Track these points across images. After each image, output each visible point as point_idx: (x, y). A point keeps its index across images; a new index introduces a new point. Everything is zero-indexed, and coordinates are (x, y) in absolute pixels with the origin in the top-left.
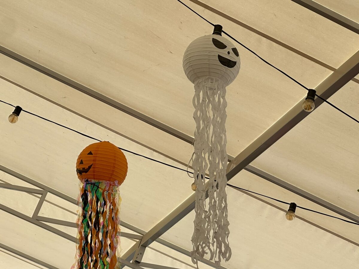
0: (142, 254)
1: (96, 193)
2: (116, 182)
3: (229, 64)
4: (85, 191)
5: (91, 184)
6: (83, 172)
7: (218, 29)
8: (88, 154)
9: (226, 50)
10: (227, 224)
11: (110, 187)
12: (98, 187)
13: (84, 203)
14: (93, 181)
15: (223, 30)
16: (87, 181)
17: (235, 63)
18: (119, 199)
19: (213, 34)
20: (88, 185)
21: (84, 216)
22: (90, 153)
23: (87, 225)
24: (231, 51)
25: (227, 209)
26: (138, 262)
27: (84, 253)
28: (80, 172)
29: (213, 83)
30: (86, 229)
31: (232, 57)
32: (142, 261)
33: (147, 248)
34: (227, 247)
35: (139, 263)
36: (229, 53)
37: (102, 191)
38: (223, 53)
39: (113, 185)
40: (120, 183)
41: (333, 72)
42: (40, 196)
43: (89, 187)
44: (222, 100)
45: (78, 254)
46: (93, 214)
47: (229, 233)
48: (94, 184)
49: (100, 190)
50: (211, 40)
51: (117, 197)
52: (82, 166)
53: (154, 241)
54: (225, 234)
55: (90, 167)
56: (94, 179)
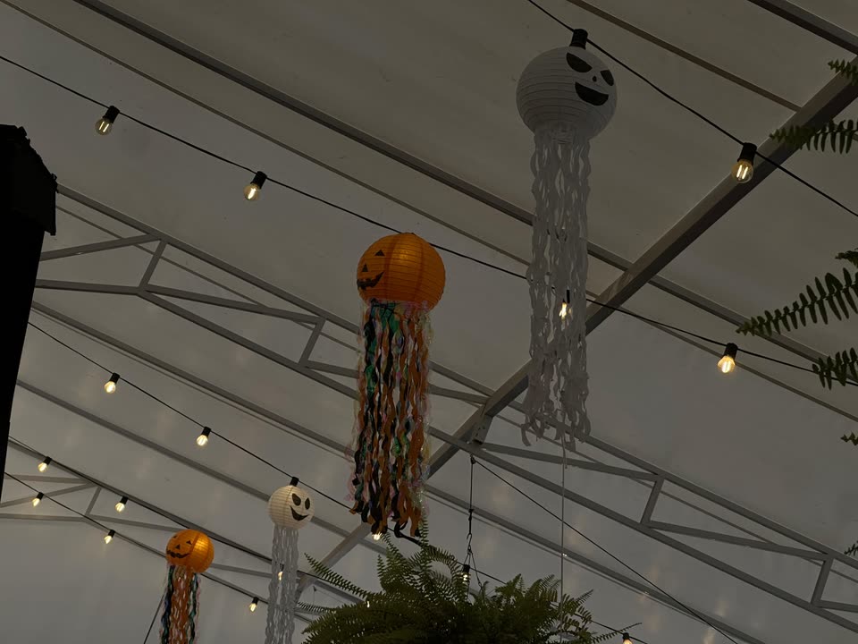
0: (486, 429)
1: (388, 320)
2: (425, 304)
3: (595, 98)
4: (371, 318)
5: (382, 306)
6: (368, 286)
7: (580, 38)
8: (377, 254)
9: (590, 74)
10: (586, 377)
11: (412, 313)
12: (392, 312)
13: (368, 339)
14: (384, 301)
15: (588, 38)
16: (374, 300)
17: (605, 97)
18: (430, 331)
19: (571, 45)
20: (376, 309)
21: (368, 362)
22: (380, 253)
23: (373, 378)
24: (600, 77)
25: (585, 351)
26: (479, 443)
27: (366, 424)
28: (363, 285)
29: (565, 131)
30: (371, 383)
31: (601, 87)
32: (486, 441)
33: (495, 418)
34: (584, 417)
35: (481, 443)
36: (595, 79)
37: (399, 319)
38: (585, 79)
39: (419, 309)
40: (432, 305)
41: (795, 113)
42: (313, 326)
43: (377, 311)
44: (581, 162)
45: (358, 425)
46: (384, 358)
47: (587, 394)
48: (386, 307)
49: (396, 316)
50: (565, 56)
51: (425, 329)
52: (366, 275)
53: (507, 407)
54: (581, 395)
55: (378, 277)
56: (386, 297)
